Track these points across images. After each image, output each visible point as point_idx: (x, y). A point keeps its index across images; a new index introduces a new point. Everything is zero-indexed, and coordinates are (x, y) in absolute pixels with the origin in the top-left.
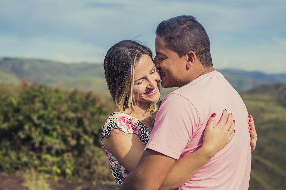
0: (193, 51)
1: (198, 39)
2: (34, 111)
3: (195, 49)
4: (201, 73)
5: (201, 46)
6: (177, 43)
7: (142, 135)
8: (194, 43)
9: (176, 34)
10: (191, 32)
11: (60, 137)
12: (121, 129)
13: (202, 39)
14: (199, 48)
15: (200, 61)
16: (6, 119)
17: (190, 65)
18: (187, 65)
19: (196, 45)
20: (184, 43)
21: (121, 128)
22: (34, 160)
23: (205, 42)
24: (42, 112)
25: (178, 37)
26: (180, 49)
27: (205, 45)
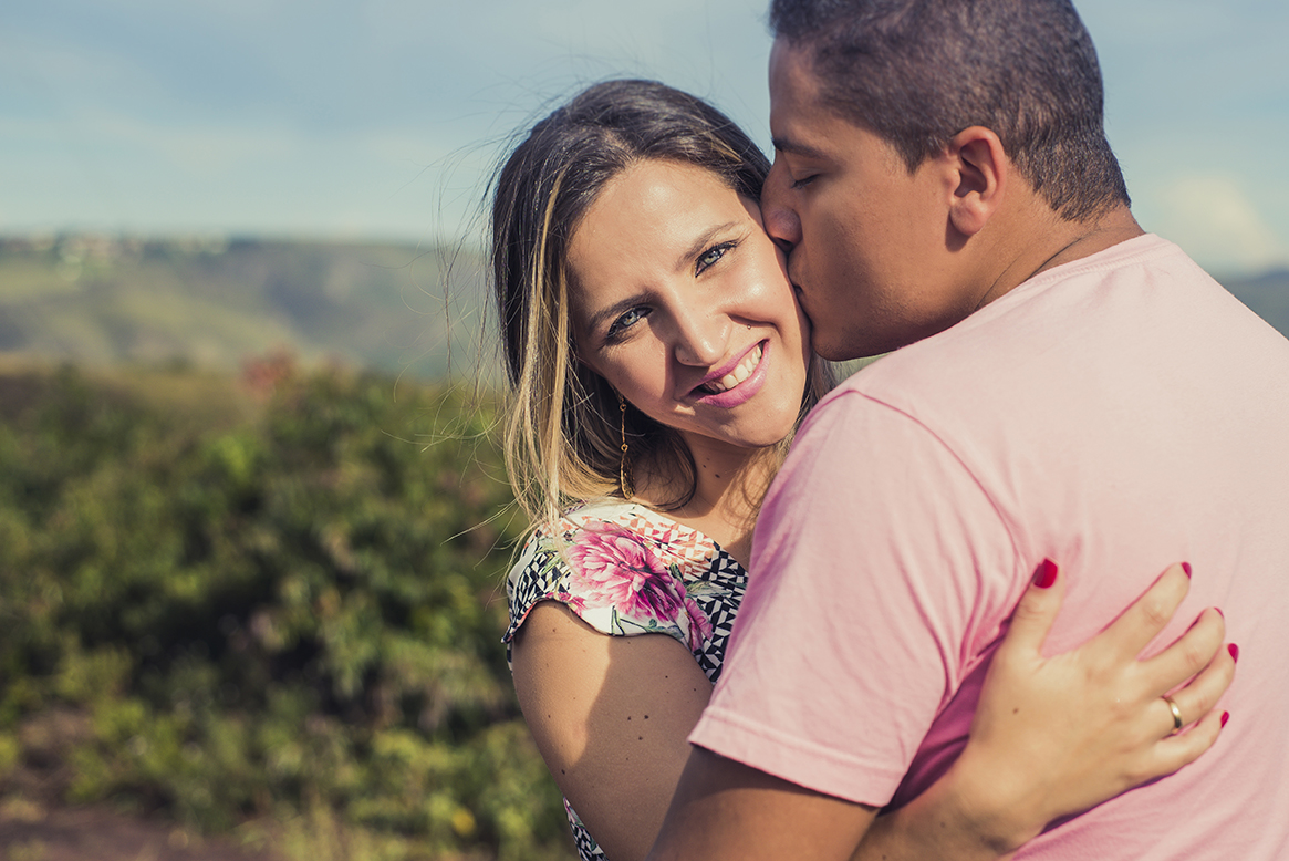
0: (987, 124)
1: (1019, 53)
2: (335, 506)
3: (998, 114)
4: (1048, 255)
5: (1038, 90)
6: (883, 81)
7: (717, 637)
8: (993, 78)
9: (884, 25)
10: (976, 10)
11: (467, 641)
12: (574, 607)
13: (1047, 49)
14: (1026, 104)
15: (1037, 187)
16: (197, 550)
17: (970, 212)
18: (954, 216)
19: (1003, 87)
20: (933, 81)
21: (579, 601)
22: (332, 761)
23: (1067, 71)
24: (374, 509)
25: (894, 41)
26: (908, 118)
27: (1061, 84)
